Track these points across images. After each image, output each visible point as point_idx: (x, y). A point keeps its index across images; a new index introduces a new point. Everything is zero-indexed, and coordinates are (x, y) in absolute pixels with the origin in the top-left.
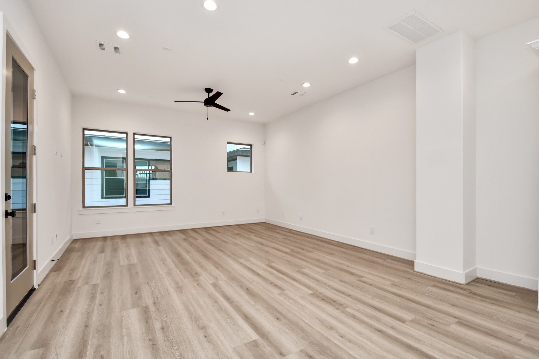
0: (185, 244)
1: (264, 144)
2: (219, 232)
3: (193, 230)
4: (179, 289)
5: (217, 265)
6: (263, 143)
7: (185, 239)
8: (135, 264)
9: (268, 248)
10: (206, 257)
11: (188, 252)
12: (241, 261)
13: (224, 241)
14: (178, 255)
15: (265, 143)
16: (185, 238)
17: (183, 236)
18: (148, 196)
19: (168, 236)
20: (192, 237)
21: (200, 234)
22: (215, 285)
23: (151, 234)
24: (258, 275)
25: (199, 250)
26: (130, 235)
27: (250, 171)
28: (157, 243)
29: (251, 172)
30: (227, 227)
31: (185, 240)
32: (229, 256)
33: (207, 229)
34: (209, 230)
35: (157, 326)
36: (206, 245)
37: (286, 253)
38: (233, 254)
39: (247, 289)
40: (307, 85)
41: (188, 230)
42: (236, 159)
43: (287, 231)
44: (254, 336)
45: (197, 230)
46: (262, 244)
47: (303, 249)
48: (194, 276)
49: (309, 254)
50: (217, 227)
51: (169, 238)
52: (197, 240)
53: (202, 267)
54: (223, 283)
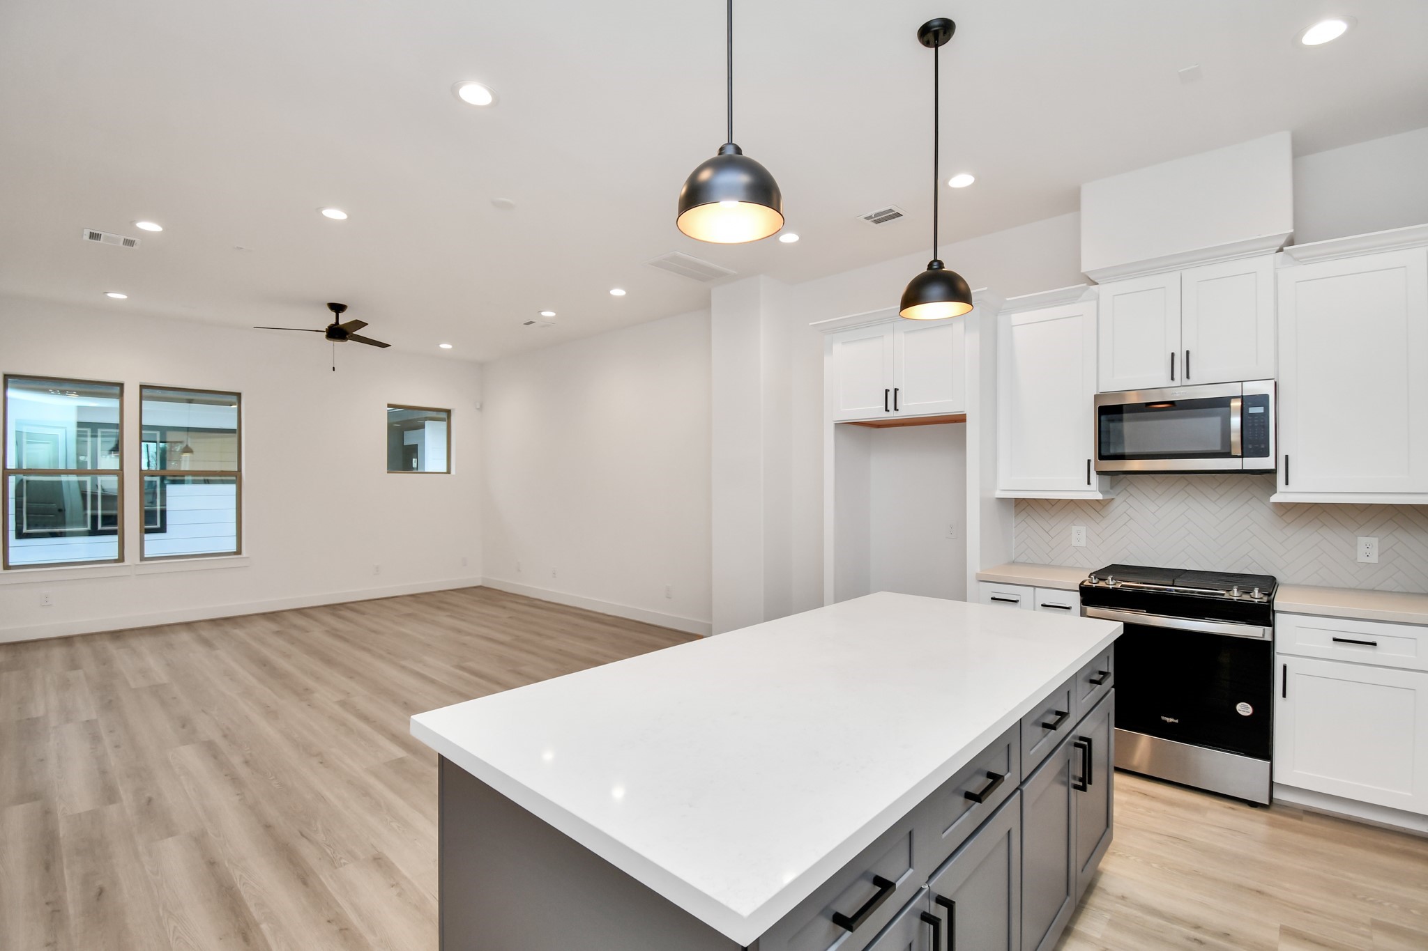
0: (280, 642)
1: (481, 408)
2: (363, 613)
3: (299, 611)
4: (271, 713)
5: (351, 674)
6: (478, 407)
7: (278, 631)
8: (165, 684)
9: (468, 638)
10: (329, 661)
11: (287, 656)
12: (404, 663)
13: (374, 632)
14: (264, 663)
15: (481, 406)
16: (277, 629)
17: (273, 627)
18: (163, 529)
19: (235, 629)
20: (295, 626)
21: (316, 620)
22: (343, 704)
23: (188, 625)
24: (433, 682)
25: (314, 651)
26: (132, 630)
27: (445, 471)
28: (207, 643)
29: (449, 472)
30: (385, 602)
31: (278, 633)
32: (381, 657)
33: (333, 609)
34: (341, 610)
35: (236, 760)
36: (329, 640)
37: (502, 643)
38: (389, 653)
39: (405, 703)
40: (548, 314)
41: (285, 613)
42: (423, 427)
43: (525, 602)
44: (400, 753)
45: (308, 611)
46: (459, 631)
47: (539, 635)
48: (303, 694)
49: (548, 642)
50: (361, 603)
51: (239, 633)
52: (308, 632)
53: (318, 678)
54: (361, 698)
